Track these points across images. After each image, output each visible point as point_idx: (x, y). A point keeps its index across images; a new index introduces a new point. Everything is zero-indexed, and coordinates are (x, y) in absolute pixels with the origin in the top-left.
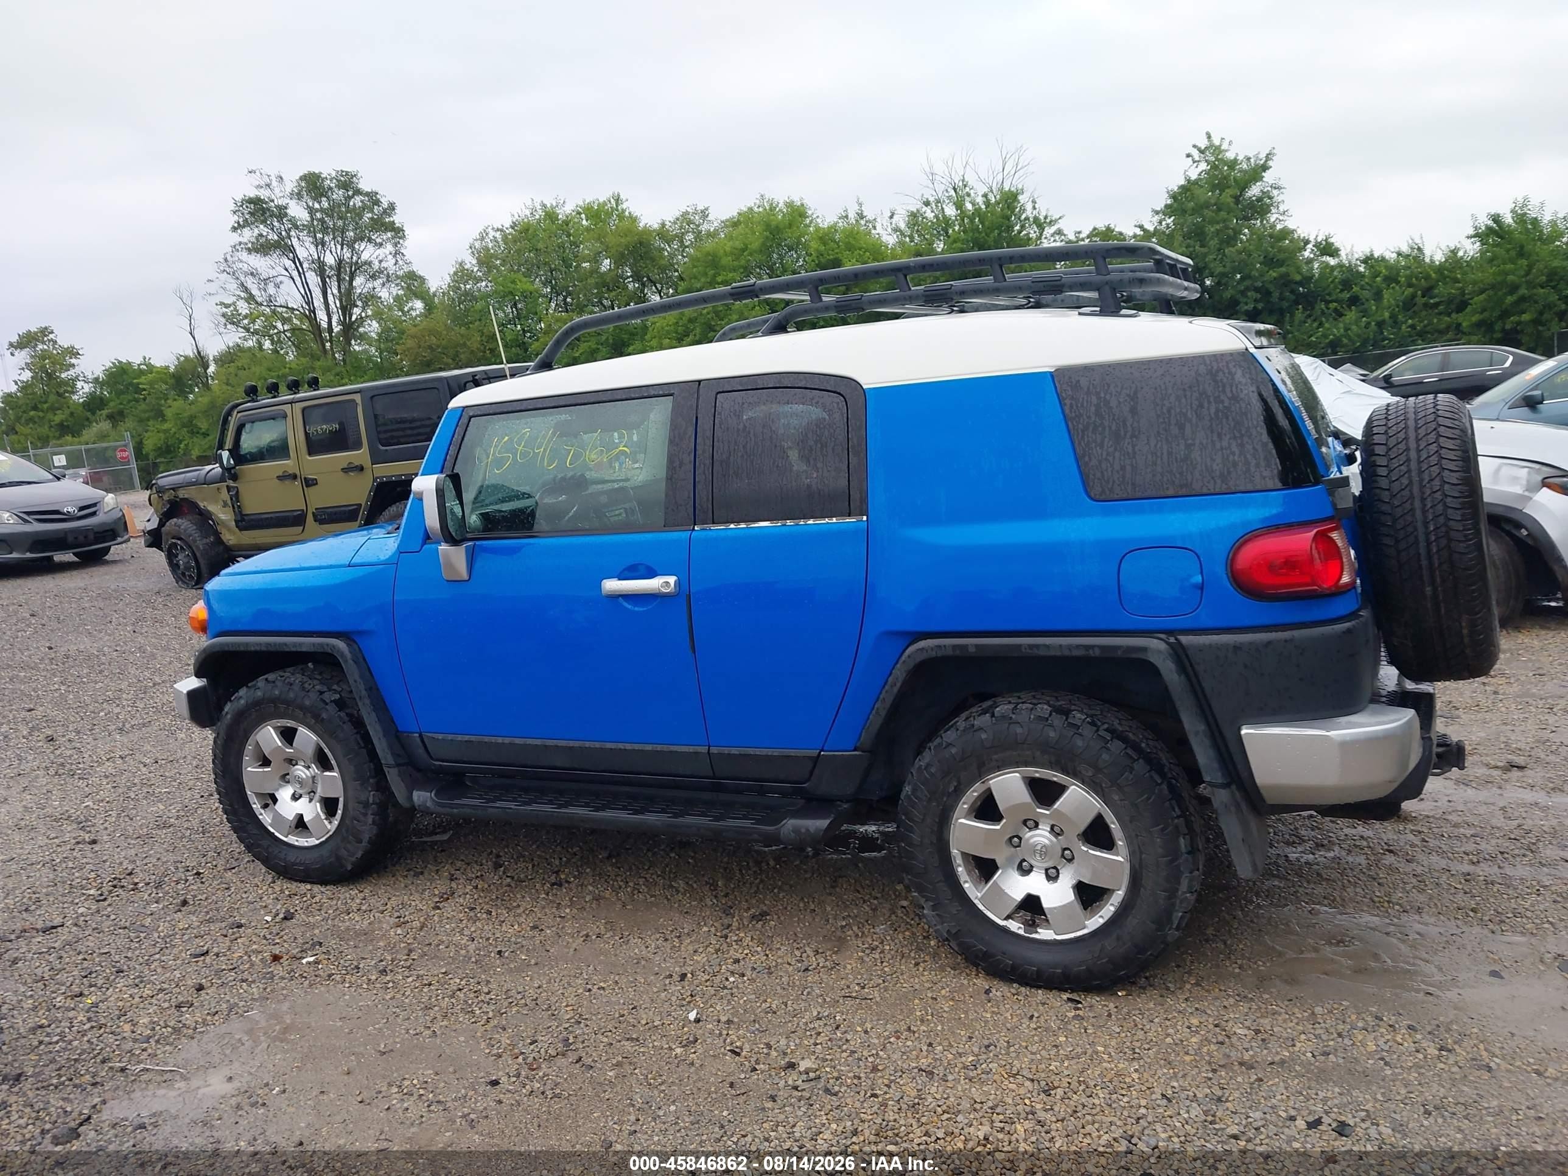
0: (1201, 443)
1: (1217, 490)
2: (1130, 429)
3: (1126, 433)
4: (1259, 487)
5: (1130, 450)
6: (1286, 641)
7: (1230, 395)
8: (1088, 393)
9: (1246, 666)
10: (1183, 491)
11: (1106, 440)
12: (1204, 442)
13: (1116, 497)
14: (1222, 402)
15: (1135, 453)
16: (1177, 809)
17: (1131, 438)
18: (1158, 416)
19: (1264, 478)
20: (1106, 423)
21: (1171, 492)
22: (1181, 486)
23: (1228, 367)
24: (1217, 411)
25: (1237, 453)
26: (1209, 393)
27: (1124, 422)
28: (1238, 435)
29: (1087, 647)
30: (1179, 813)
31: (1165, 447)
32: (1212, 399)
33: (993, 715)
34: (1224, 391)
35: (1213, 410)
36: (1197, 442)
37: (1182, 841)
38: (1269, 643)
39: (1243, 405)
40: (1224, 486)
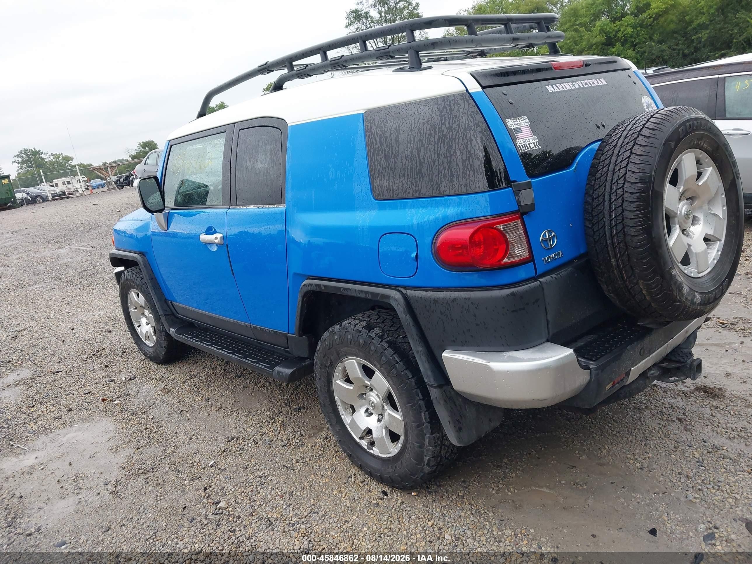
0: (428, 162)
1: (434, 194)
2: (394, 152)
3: (392, 155)
4: (457, 193)
5: (393, 166)
6: (465, 299)
7: (447, 126)
8: (377, 127)
9: (441, 313)
10: (417, 195)
11: (383, 159)
12: (430, 160)
13: (385, 198)
14: (443, 131)
15: (395, 168)
16: (420, 395)
17: (394, 158)
18: (408, 143)
19: (461, 185)
20: (383, 148)
21: (410, 195)
22: (416, 191)
23: (450, 105)
24: (439, 137)
25: (447, 168)
26: (436, 125)
27: (392, 147)
28: (448, 155)
29: (366, 293)
30: (421, 397)
31: (410, 164)
32: (437, 130)
33: (341, 326)
34: (444, 123)
35: (436, 138)
36: (426, 161)
37: (423, 414)
38: (455, 300)
39: (454, 133)
40: (438, 192)
